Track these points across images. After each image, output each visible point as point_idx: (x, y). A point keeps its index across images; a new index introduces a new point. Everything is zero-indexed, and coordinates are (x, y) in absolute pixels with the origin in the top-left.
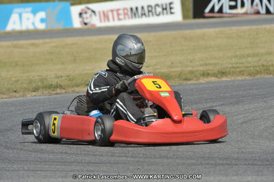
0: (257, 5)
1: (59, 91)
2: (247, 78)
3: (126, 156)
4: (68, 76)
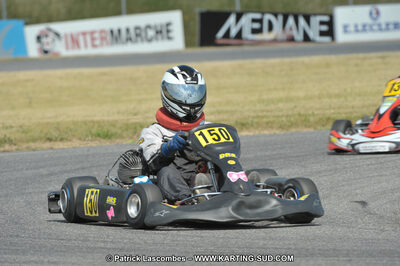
0: (291, 29)
1: (7, 147)
2: (277, 132)
3: (104, 242)
4: (21, 127)
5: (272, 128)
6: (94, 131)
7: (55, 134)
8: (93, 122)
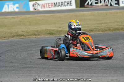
0: (107, 2)
1: (23, 37)
2: (101, 33)
4: (27, 31)
5: (100, 31)
6: (48, 32)
7: (36, 33)
8: (48, 30)
